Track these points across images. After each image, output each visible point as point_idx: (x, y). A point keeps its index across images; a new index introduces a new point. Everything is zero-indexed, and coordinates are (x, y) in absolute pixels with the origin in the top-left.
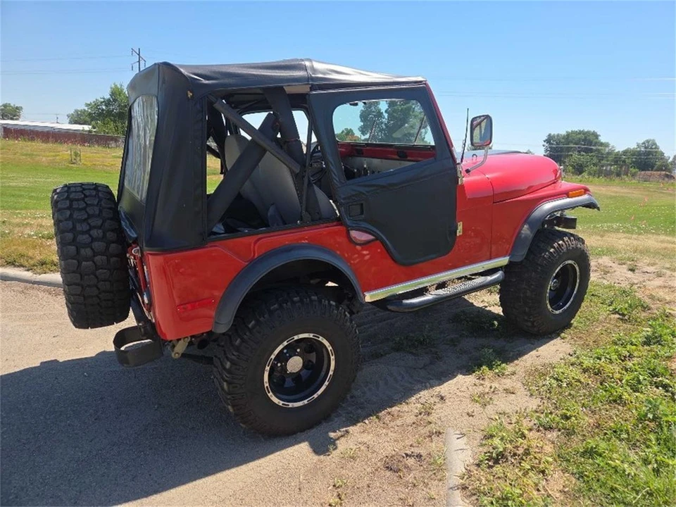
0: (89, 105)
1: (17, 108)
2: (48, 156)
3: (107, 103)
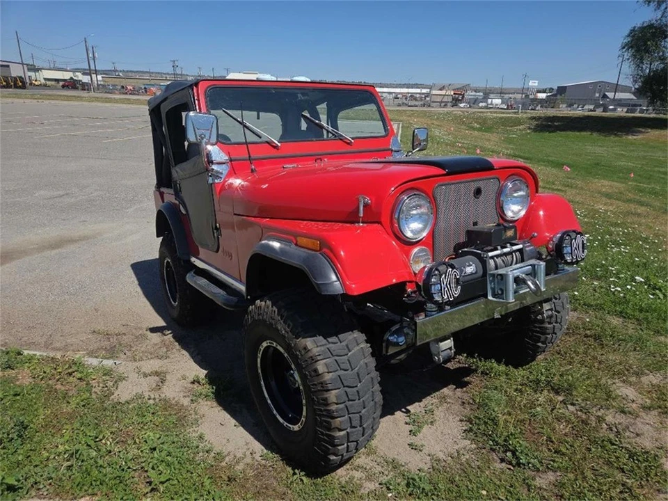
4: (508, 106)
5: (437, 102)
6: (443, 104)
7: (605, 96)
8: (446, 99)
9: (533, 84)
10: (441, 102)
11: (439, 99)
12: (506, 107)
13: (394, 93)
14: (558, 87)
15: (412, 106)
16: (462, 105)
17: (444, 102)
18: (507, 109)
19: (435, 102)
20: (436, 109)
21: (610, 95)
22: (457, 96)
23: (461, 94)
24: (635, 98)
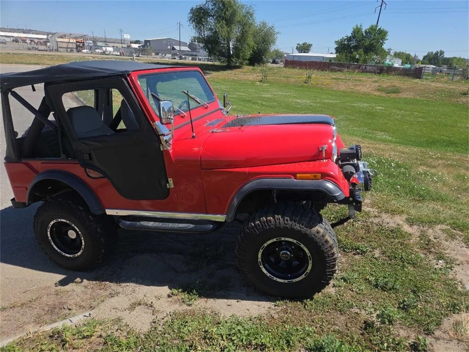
0: (337, 42)
1: (310, 45)
2: (295, 78)
3: (349, 39)
4: (120, 53)
5: (64, 48)
6: (69, 50)
7: (173, 49)
8: (70, 46)
9: (127, 37)
10: (67, 48)
11: (65, 45)
12: (119, 54)
13: (12, 37)
14: (145, 41)
15: (42, 50)
16: (85, 51)
17: (69, 48)
18: (121, 55)
19: (61, 48)
20: (64, 54)
21: (177, 48)
22: (78, 43)
23: (81, 42)
24: (190, 50)
